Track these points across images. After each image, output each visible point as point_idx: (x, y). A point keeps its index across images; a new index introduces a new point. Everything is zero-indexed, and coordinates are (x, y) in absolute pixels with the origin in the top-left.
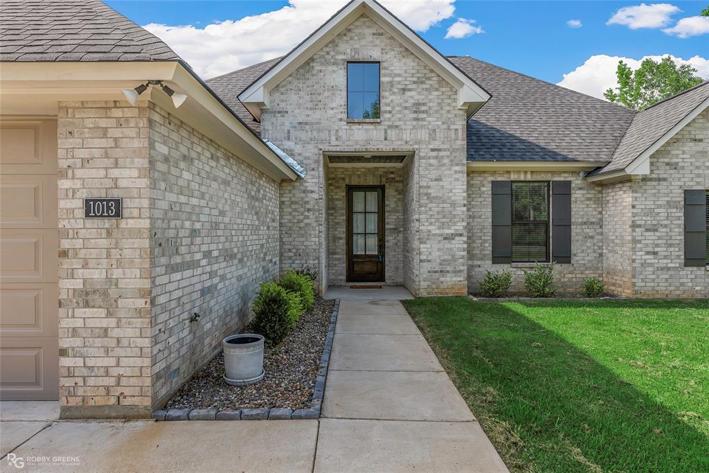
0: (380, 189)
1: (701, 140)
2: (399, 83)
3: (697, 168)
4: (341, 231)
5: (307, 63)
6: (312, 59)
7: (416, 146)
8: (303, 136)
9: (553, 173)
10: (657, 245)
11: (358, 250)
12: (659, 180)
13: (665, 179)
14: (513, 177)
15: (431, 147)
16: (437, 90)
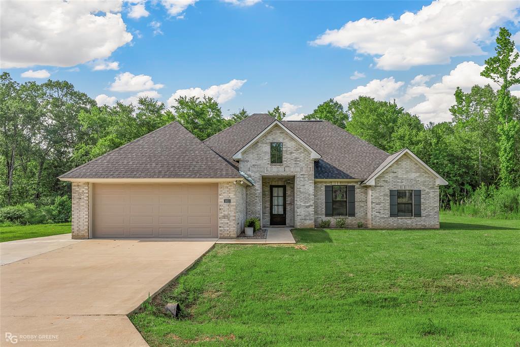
0: (284, 187)
1: (395, 172)
2: (289, 150)
3: (394, 182)
4: (268, 205)
5: (256, 143)
6: (258, 142)
7: (295, 174)
8: (255, 170)
9: (348, 182)
10: (381, 210)
11: (275, 212)
12: (381, 186)
13: (383, 186)
14: (333, 184)
15: (301, 174)
16: (303, 153)
